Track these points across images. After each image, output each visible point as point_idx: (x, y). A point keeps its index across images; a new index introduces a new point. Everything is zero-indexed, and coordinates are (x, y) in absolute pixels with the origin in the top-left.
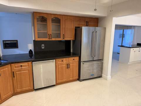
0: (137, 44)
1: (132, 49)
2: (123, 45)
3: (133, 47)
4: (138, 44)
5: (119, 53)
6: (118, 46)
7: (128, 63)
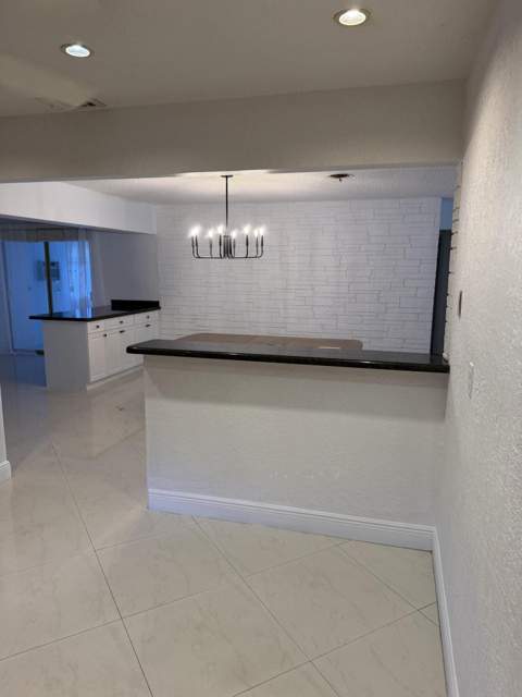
0: (110, 304)
1: (90, 325)
2: (55, 311)
3: (98, 316)
4: (114, 302)
5: (41, 353)
6: (31, 318)
7: (89, 388)
